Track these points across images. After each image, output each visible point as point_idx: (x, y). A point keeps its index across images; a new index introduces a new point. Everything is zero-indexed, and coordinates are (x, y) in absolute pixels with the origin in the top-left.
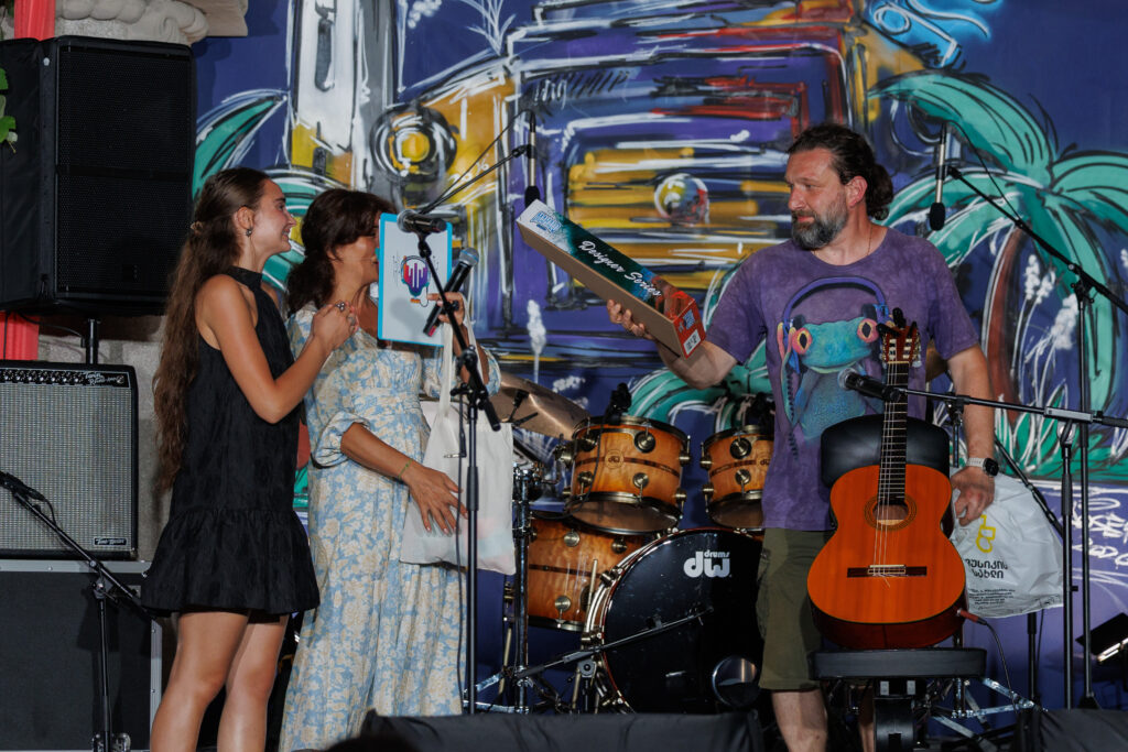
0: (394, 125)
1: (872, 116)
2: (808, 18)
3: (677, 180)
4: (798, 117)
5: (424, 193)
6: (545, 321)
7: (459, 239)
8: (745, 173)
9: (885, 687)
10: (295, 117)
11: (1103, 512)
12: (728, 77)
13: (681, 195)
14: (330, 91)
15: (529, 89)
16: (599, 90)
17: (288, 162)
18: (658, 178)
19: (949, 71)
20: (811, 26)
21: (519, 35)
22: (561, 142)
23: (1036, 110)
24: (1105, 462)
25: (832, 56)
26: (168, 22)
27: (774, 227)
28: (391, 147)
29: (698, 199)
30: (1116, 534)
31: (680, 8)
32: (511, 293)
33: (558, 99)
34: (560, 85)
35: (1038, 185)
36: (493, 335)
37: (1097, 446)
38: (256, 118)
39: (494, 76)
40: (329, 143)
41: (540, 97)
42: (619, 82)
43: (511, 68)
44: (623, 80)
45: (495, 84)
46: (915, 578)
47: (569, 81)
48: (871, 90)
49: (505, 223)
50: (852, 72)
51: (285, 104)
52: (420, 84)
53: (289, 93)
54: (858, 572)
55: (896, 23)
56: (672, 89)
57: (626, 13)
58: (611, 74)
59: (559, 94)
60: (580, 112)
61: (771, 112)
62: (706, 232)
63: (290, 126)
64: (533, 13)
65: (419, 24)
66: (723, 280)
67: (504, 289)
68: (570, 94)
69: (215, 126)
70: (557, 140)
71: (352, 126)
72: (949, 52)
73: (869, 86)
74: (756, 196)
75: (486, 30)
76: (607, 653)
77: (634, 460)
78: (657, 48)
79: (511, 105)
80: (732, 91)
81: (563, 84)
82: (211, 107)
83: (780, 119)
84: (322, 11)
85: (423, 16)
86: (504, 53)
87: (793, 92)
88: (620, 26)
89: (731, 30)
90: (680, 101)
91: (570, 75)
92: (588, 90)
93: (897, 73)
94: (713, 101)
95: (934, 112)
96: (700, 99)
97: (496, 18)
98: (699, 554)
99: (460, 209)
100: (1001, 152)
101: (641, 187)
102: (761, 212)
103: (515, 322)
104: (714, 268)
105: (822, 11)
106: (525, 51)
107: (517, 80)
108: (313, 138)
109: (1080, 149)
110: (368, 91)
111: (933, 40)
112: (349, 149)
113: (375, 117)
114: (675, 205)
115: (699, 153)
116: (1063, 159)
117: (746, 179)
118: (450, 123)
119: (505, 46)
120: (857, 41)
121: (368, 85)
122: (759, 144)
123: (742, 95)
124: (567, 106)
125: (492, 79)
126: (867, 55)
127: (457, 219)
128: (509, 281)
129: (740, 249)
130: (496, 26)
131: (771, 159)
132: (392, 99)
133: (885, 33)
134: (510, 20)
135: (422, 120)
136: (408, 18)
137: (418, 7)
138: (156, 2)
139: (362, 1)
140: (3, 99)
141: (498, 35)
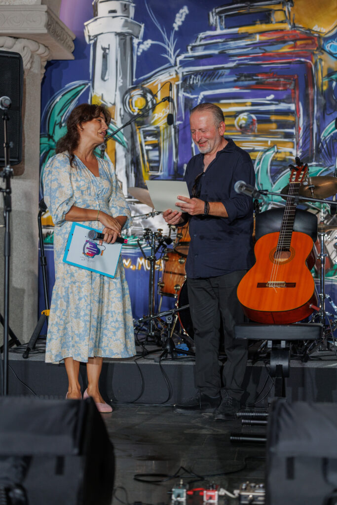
0: (132, 94)
1: (325, 88)
2: (299, 48)
3: (245, 115)
4: (294, 89)
5: (143, 121)
7: (157, 140)
8: (272, 112)
10: (93, 92)
12: (265, 73)
13: (246, 121)
14: (106, 83)
15: (185, 79)
16: (214, 79)
18: (236, 115)
20: (300, 52)
21: (181, 57)
22: (197, 100)
25: (309, 64)
26: (25, 48)
27: (283, 134)
28: (130, 103)
29: (253, 123)
31: (246, 45)
32: (177, 161)
33: (197, 83)
34: (198, 78)
36: (170, 178)
38: (78, 92)
39: (171, 74)
40: (106, 101)
41: (189, 82)
42: (221, 76)
43: (178, 71)
44: (223, 75)
45: (172, 77)
47: (202, 76)
48: (325, 77)
49: (175, 133)
50: (317, 70)
51: (89, 87)
52: (142, 78)
53: (91, 82)
55: (335, 50)
56: (243, 78)
57: (225, 48)
58: (218, 73)
59: (196, 81)
60: (206, 88)
61: (283, 87)
62: (256, 136)
63: (91, 95)
64: (187, 48)
65: (142, 53)
66: (262, 156)
67: (174, 159)
68: (202, 81)
69: (63, 96)
70: (196, 100)
71: (115, 95)
73: (324, 76)
74: (276, 122)
75: (168, 55)
78: (237, 62)
79: (178, 86)
80: (267, 79)
81: (199, 77)
82: (61, 88)
83: (286, 90)
84: (104, 49)
85: (143, 51)
86: (176, 65)
87: (292, 79)
88: (222, 53)
89: (267, 54)
90: (246, 83)
91: (202, 73)
92: (209, 79)
93: (335, 70)
94: (259, 83)
96: (254, 82)
97: (173, 50)
99: (158, 128)
101: (230, 118)
102: (279, 127)
103: (179, 173)
104: (258, 151)
105: (305, 45)
106: (184, 64)
107: (180, 75)
108: (100, 100)
110: (122, 81)
112: (114, 104)
113: (125, 91)
114: (243, 125)
115: (253, 104)
117: (272, 115)
118: (154, 93)
119: (176, 62)
120: (319, 57)
121: (122, 78)
122: (278, 100)
123: (271, 80)
124: (201, 86)
125: (170, 75)
126: (323, 63)
127: (156, 132)
128: (176, 156)
129: (269, 143)
130: (172, 54)
131: (283, 106)
132: (131, 84)
133: (331, 54)
134: (178, 51)
135: (143, 92)
136: (137, 51)
137: (142, 46)
138: (20, 40)
139: (120, 45)
141: (173, 57)
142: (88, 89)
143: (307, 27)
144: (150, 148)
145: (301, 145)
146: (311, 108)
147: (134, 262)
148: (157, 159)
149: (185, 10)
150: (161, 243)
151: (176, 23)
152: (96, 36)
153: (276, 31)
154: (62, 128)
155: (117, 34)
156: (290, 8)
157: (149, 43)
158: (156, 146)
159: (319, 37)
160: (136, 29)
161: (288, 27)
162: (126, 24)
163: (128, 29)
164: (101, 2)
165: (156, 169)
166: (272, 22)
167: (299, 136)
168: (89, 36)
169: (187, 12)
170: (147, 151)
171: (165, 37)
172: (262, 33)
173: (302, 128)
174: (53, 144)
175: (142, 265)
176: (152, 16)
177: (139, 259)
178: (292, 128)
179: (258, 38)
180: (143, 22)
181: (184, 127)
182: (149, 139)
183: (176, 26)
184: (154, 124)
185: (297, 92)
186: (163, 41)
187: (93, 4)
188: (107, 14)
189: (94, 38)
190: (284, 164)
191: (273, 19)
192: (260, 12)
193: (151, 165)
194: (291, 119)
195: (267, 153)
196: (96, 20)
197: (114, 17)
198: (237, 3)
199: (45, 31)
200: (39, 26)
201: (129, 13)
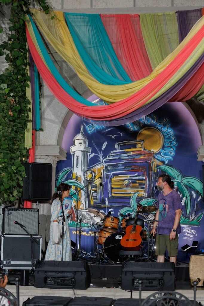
0: (87, 173)
1: (155, 171)
3: (127, 181)
4: (145, 171)
5: (91, 182)
6: (108, 201)
7: (96, 189)
9: (129, 256)
10: (73, 172)
11: (189, 229)
12: (135, 166)
13: (128, 183)
14: (78, 168)
15: (106, 167)
16: (116, 167)
17: (72, 178)
18: (124, 180)
19: (167, 165)
20: (147, 158)
21: (105, 160)
23: (179, 170)
24: (189, 222)
25: (150, 163)
26: (51, 159)
27: (141, 187)
28: (87, 176)
29: (130, 183)
30: (190, 232)
31: (128, 156)
35: (179, 181)
36: (101, 203)
37: (188, 219)
38: (68, 172)
39: (101, 166)
40: (78, 175)
41: (108, 169)
42: (119, 166)
43: (104, 164)
46: (135, 241)
49: (102, 187)
50: (153, 165)
51: (72, 170)
52: (91, 167)
53: (72, 168)
54: (127, 240)
55: (159, 158)
56: (127, 167)
57: (120, 156)
59: (110, 168)
60: (113, 171)
62: (131, 188)
64: (107, 156)
65: (91, 158)
66: (133, 195)
67: (102, 196)
68: (112, 168)
69: (62, 172)
70: (110, 175)
71: (81, 173)
72: (167, 162)
73: (155, 167)
74: (138, 183)
75: (100, 159)
76: (104, 250)
77: (111, 222)
78: (125, 161)
79: (103, 170)
80: (135, 168)
81: (111, 167)
82: (61, 170)
83: (142, 172)
84: (77, 156)
85: (91, 157)
86: (103, 162)
87: (144, 168)
88: (119, 158)
89: (135, 159)
90: (128, 169)
91: (112, 165)
92: (114, 167)
93: (159, 165)
94: (132, 169)
95: (164, 171)
96: (130, 169)
97: (102, 157)
98: (118, 236)
99: (96, 185)
100: (174, 176)
101: (122, 182)
102: (139, 185)
103: (104, 201)
104: (132, 193)
105: (148, 156)
106: (106, 162)
107: (104, 166)
108: (76, 174)
109: (186, 176)
110: (83, 168)
111: (165, 160)
112: (81, 176)
113: (84, 171)
115: (130, 177)
116: (183, 177)
117: (137, 180)
118: (95, 172)
120: (153, 160)
122: (139, 175)
123: (137, 168)
126: (155, 162)
128: (103, 195)
129: (136, 191)
131: (141, 177)
132: (87, 169)
133: (157, 159)
135: (91, 172)
136: (89, 157)
137: (91, 156)
138: (49, 157)
139: (83, 155)
140: (25, 171)
141: (102, 160)
142: (71, 170)
143: (149, 150)
144: (94, 192)
145: (147, 191)
146: (151, 178)
147: (88, 233)
148: (96, 196)
149: (106, 143)
150: (98, 227)
151: (103, 147)
152: (74, 152)
153: (138, 151)
155: (82, 151)
156: (143, 143)
158: (96, 191)
159: (153, 153)
160: (89, 150)
161: (142, 149)
162: (85, 148)
164: (76, 140)
165: (96, 199)
166: (137, 148)
167: (146, 188)
168: (72, 152)
169: (107, 144)
170: (93, 193)
171: (99, 152)
172: (133, 151)
173: (147, 185)
175: (91, 234)
176: (94, 145)
177: (89, 232)
178: (144, 185)
179: (132, 153)
180: (91, 147)
181: (106, 185)
182: (93, 188)
183: (103, 149)
184: (95, 183)
185: (146, 172)
186: (99, 154)
187: (73, 140)
188: (78, 144)
190: (141, 198)
191: (137, 147)
192: (132, 144)
193: (94, 198)
194: (143, 182)
195: (135, 194)
196: (74, 146)
197: (81, 145)
198: (124, 141)
199: (59, 154)
200: (57, 153)
201: (86, 144)
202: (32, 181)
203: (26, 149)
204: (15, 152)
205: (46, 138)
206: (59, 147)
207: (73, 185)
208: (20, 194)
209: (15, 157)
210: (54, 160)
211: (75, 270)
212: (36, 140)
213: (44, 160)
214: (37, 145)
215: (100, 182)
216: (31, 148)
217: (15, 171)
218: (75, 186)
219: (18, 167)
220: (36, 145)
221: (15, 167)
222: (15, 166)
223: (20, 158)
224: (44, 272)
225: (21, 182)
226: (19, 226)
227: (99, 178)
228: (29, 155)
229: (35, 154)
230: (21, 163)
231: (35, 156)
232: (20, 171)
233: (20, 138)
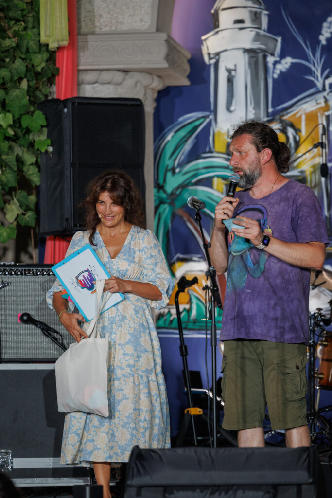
10: (216, 126)
14: (233, 114)
17: (213, 150)
21: (331, 80)
26: (138, 84)
32: (329, 215)
38: (195, 128)
39: (319, 102)
43: (327, 97)
45: (319, 106)
51: (210, 120)
52: (280, 107)
53: (213, 114)
63: (214, 131)
65: (279, 76)
67: (326, 213)
69: (176, 132)
75: (314, 77)
79: (327, 117)
82: (172, 122)
84: (229, 71)
85: (281, 72)
86: (324, 89)
97: (320, 71)
99: (302, 172)
107: (330, 103)
108: (226, 137)
110: (253, 112)
118: (297, 127)
119: (324, 86)
121: (254, 108)
125: (318, 104)
127: (301, 178)
128: (328, 209)
130: (319, 75)
132: (266, 115)
134: (327, 72)
135: (282, 126)
136: (273, 73)
137: (279, 66)
138: (131, 74)
139: (250, 64)
140: (45, 130)
141: (321, 80)
142: (209, 124)
151: (322, 35)
152: (218, 54)
154: (176, 176)
155: (246, 51)
157: (288, 61)
160: (271, 44)
162: (257, 38)
163: (260, 44)
164: (224, 9)
168: (209, 54)
171: (310, 53)
174: (164, 196)
176: (291, 26)
180: (280, 35)
183: (323, 39)
184: (297, 167)
186: (308, 60)
187: (213, 11)
188: (230, 24)
189: (216, 56)
196: (217, 32)
197: (241, 29)
199: (166, 65)
200: (157, 59)
201: (260, 23)
202: (73, 165)
203: (44, 48)
204: (7, 60)
205: (115, 5)
206: (164, 36)
207: (218, 176)
208: (30, 214)
209: (8, 79)
210: (146, 87)
211: (276, 481)
212: (79, 14)
213: (111, 87)
214: (87, 34)
215: (320, 160)
216: (65, 43)
217: (11, 132)
218: (224, 178)
219: (21, 115)
220: (79, 34)
221: (9, 116)
222: (9, 111)
223: (24, 84)
224: (162, 489)
225: (31, 172)
226: (37, 331)
227: (316, 146)
228: (58, 70)
229: (78, 65)
230: (32, 102)
231: (78, 75)
232: (28, 131)
233: (22, 10)
